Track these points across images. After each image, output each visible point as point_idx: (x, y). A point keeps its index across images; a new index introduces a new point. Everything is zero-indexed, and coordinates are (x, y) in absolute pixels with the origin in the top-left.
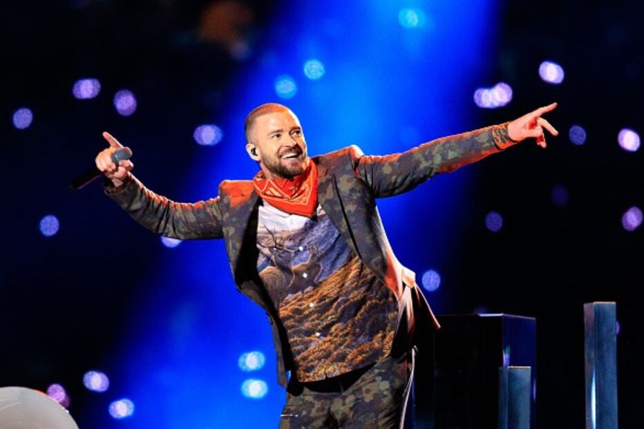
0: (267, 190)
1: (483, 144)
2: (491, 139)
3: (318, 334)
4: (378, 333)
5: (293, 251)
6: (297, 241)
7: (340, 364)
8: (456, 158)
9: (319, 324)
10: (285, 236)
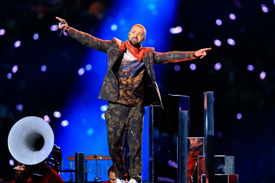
0: (130, 48)
1: (186, 55)
2: (189, 54)
4: (138, 98)
5: (125, 66)
6: (129, 64)
7: (126, 101)
8: (177, 57)
10: (126, 60)
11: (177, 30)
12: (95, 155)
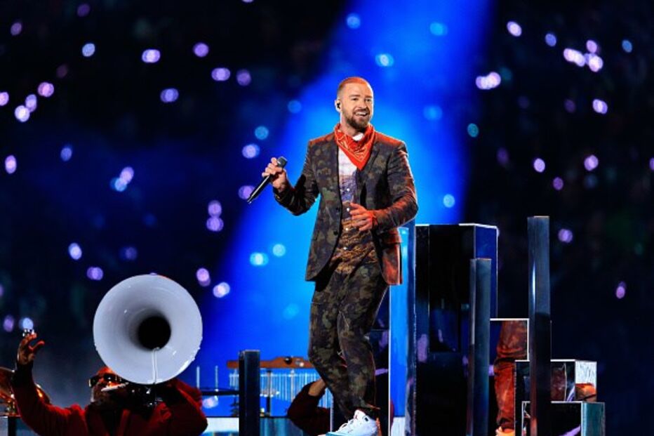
3: (345, 248)
9: (347, 242)
11: (490, 81)
12: (289, 358)
